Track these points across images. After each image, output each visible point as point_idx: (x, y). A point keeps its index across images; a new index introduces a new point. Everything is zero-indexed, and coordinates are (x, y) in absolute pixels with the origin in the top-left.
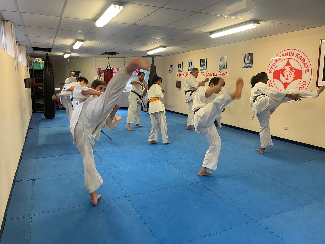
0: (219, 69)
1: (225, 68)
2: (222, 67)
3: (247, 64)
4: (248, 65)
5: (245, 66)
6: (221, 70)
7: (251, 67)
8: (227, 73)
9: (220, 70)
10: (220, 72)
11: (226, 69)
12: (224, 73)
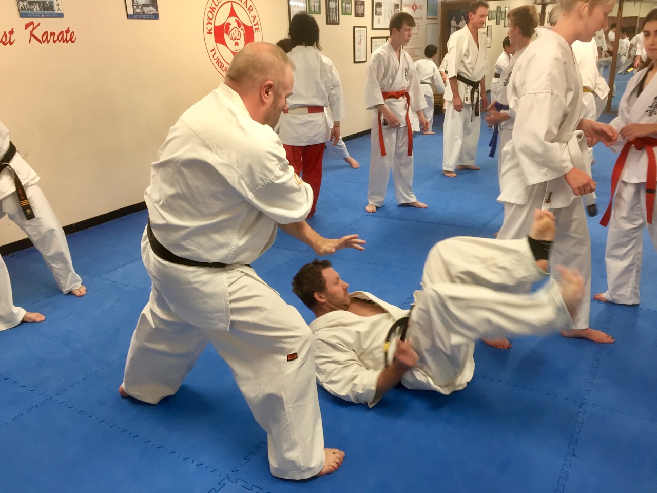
0: (22, 16)
1: (57, 11)
2: (38, 8)
3: (144, 5)
4: (146, 10)
5: (138, 11)
6: (36, 21)
7: (156, 16)
8: (68, 31)
9: (28, 20)
10: (27, 26)
11: (61, 16)
12: (53, 34)
